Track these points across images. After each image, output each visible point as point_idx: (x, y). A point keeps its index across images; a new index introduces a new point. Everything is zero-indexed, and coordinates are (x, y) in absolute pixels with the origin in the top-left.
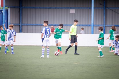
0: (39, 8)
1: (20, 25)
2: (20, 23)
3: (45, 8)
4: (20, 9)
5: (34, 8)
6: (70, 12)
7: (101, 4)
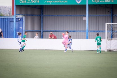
0: (57, 16)
1: (41, 32)
2: (41, 30)
3: (62, 16)
4: (41, 16)
5: (53, 16)
6: (83, 20)
7: (109, 12)
